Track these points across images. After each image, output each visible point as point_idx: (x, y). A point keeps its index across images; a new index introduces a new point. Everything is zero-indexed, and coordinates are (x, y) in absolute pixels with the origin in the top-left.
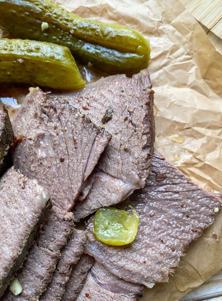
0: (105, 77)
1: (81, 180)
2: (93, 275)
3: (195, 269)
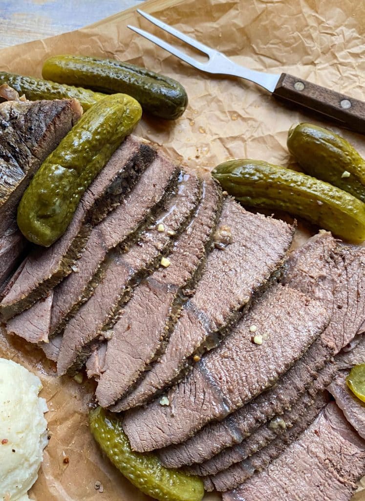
2: (326, 416)
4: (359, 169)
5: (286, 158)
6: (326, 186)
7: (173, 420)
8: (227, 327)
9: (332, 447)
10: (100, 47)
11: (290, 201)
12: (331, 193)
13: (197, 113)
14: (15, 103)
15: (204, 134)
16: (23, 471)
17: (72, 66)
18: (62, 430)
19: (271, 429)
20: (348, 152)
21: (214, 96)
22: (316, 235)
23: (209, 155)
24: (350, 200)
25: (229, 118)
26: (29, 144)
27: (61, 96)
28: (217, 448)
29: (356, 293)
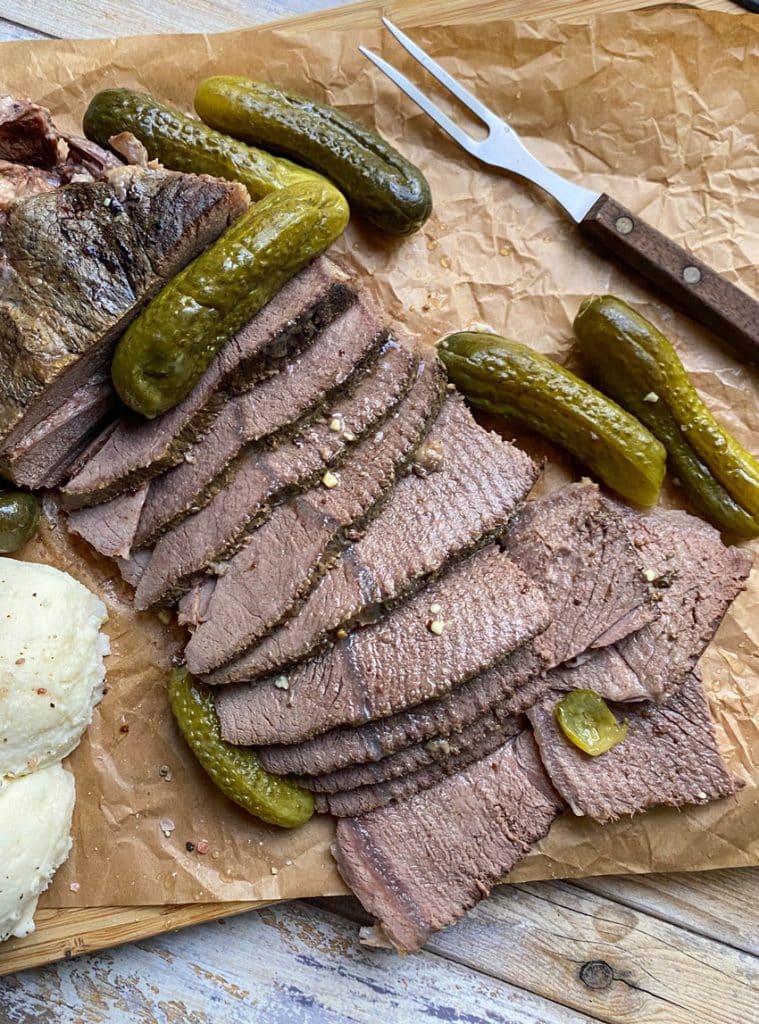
0: (688, 513)
2: (515, 748)
4: (675, 394)
5: (568, 341)
6: (611, 411)
7: (288, 711)
8: (396, 599)
9: (510, 791)
10: (305, 71)
11: (551, 422)
12: (616, 425)
13: (446, 229)
14: (139, 170)
15: (448, 270)
16: (60, 734)
17: (248, 103)
18: (125, 686)
19: (428, 751)
20: (664, 362)
21: (480, 204)
22: (575, 484)
23: (446, 308)
24: (643, 443)
25: (496, 249)
26: (151, 252)
27: (222, 167)
28: (343, 761)
29: (606, 588)
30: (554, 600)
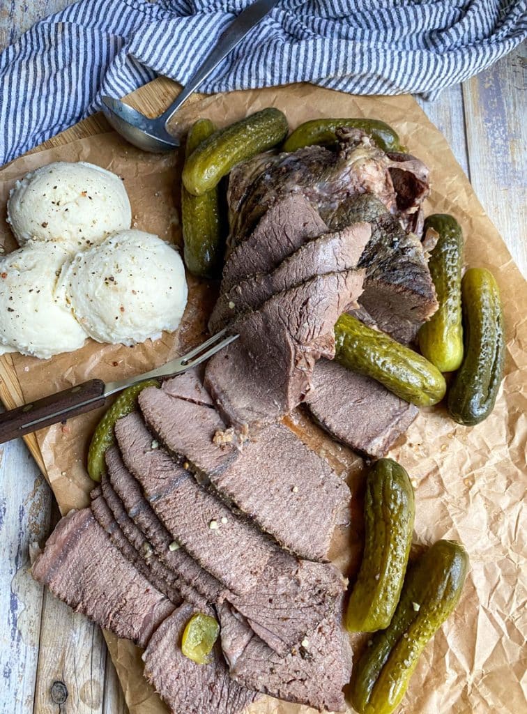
0: (353, 657)
1: (249, 616)
2: (162, 600)
3: (143, 701)
4: (425, 621)
5: (429, 542)
6: (397, 581)
7: (141, 453)
9: (136, 606)
10: (519, 322)
11: (375, 547)
12: (389, 588)
13: (465, 440)
14: (420, 249)
15: (440, 451)
17: (484, 297)
19: (143, 544)
20: (442, 608)
21: (489, 456)
22: (341, 575)
23: (416, 458)
24: (386, 611)
25: (466, 477)
26: (378, 272)
27: (443, 295)
29: (286, 616)
30: (267, 586)
